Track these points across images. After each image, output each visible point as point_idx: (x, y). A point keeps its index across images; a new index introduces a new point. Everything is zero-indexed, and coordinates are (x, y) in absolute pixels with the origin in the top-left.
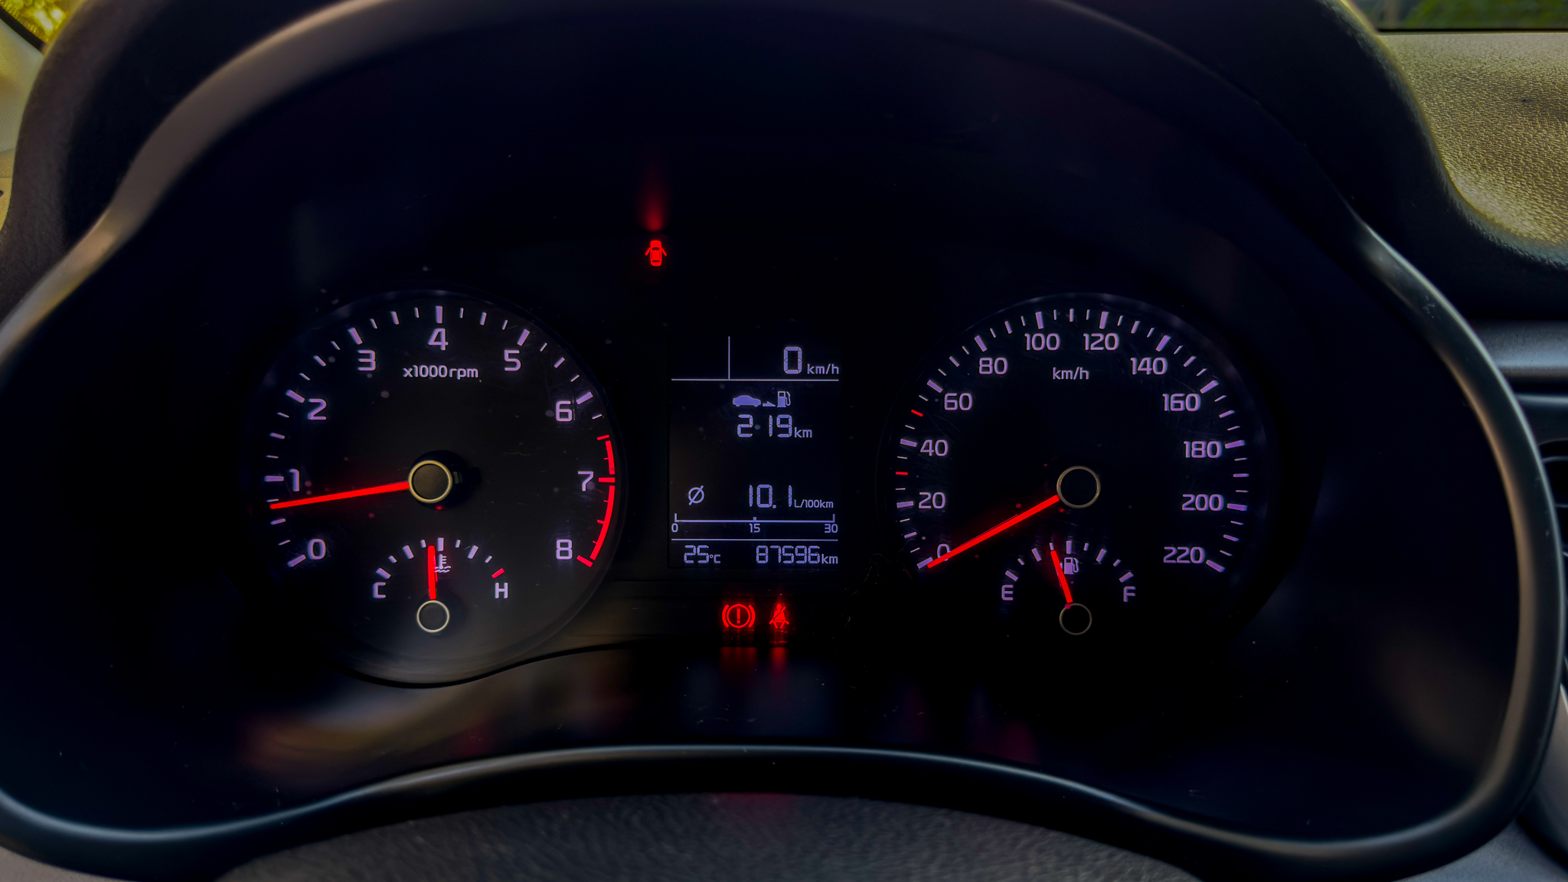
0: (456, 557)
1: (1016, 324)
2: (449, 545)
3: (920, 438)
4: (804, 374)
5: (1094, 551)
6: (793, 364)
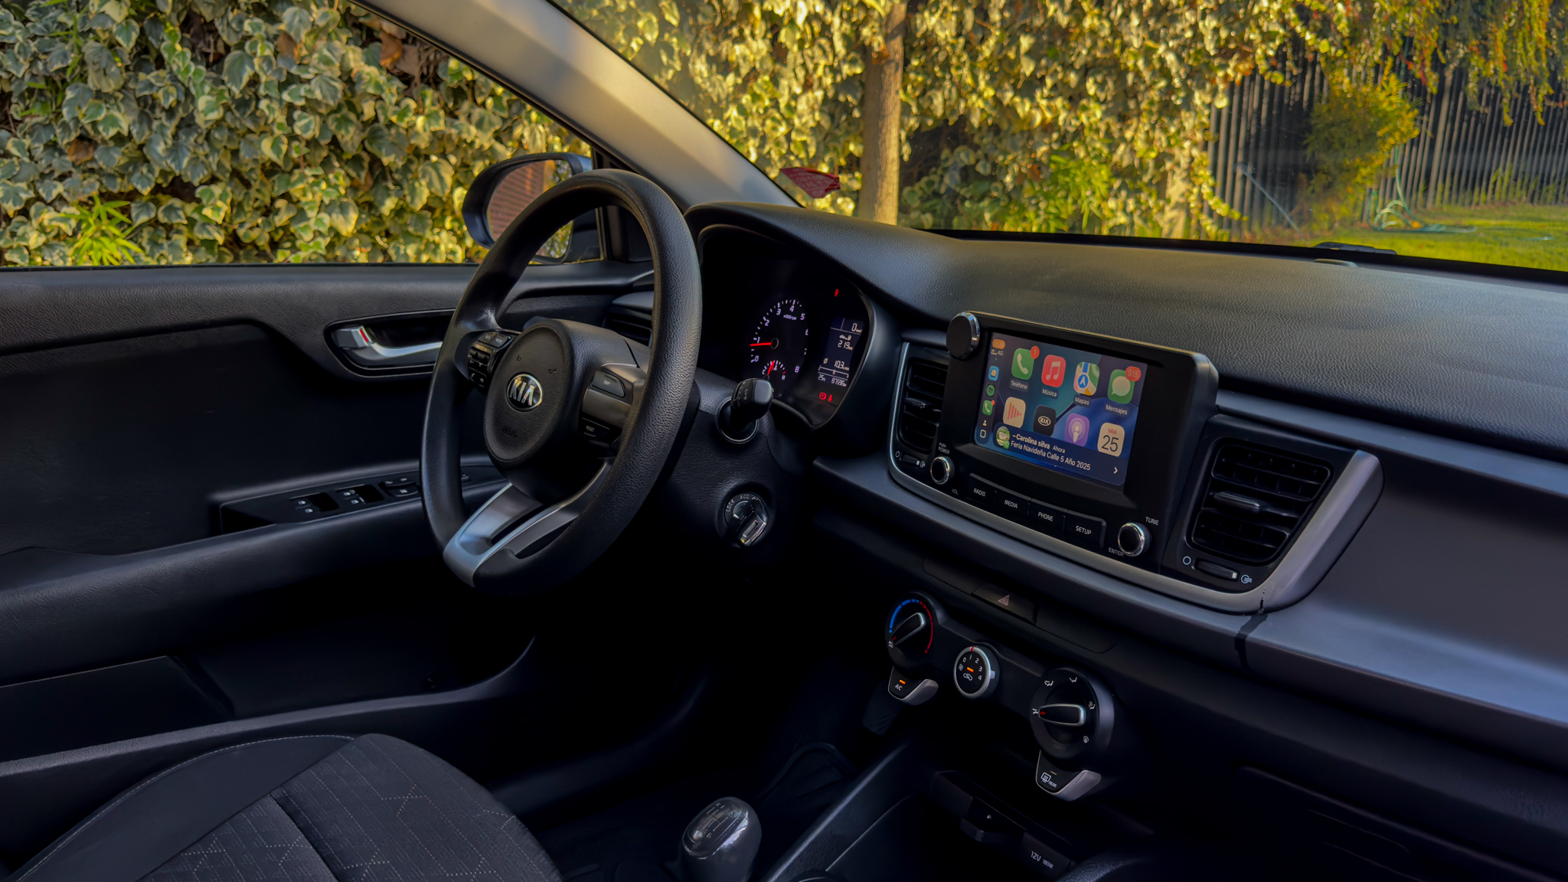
2: (778, 363)
4: (855, 332)
6: (853, 329)
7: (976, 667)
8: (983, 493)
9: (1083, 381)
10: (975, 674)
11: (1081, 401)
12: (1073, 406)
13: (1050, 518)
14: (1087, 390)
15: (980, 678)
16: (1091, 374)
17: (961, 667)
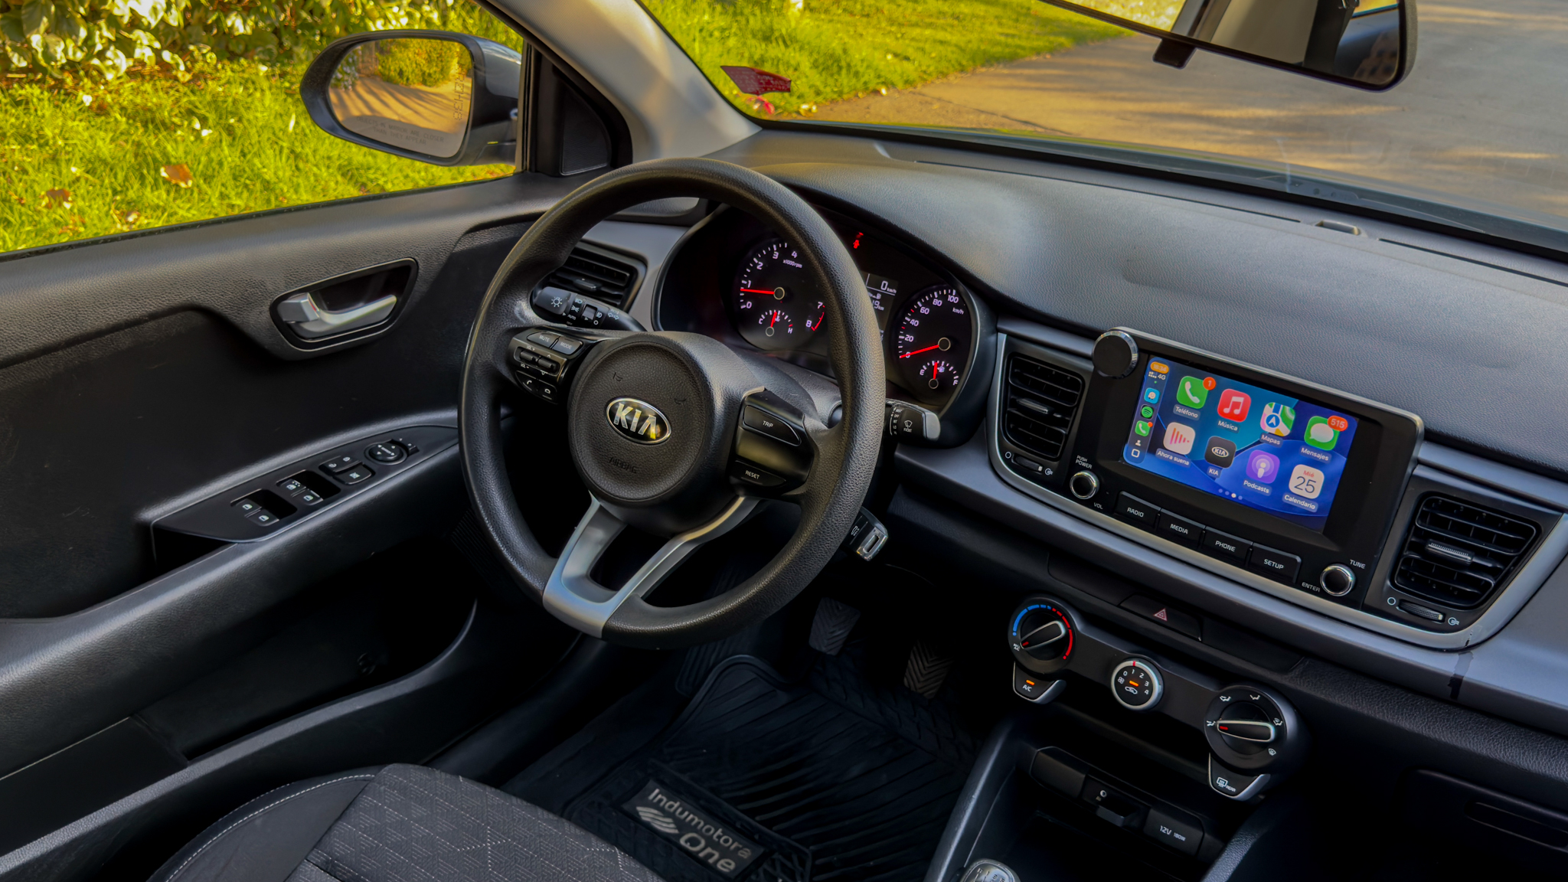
0: (782, 317)
1: (947, 292)
2: (781, 314)
3: (911, 318)
4: (886, 291)
5: (949, 367)
6: (884, 287)
7: (1142, 682)
8: (1141, 514)
9: (1273, 420)
10: (1141, 688)
11: (1270, 440)
12: (1259, 442)
13: (1232, 549)
14: (1277, 430)
15: (1147, 692)
16: (1284, 415)
17: (1121, 680)
